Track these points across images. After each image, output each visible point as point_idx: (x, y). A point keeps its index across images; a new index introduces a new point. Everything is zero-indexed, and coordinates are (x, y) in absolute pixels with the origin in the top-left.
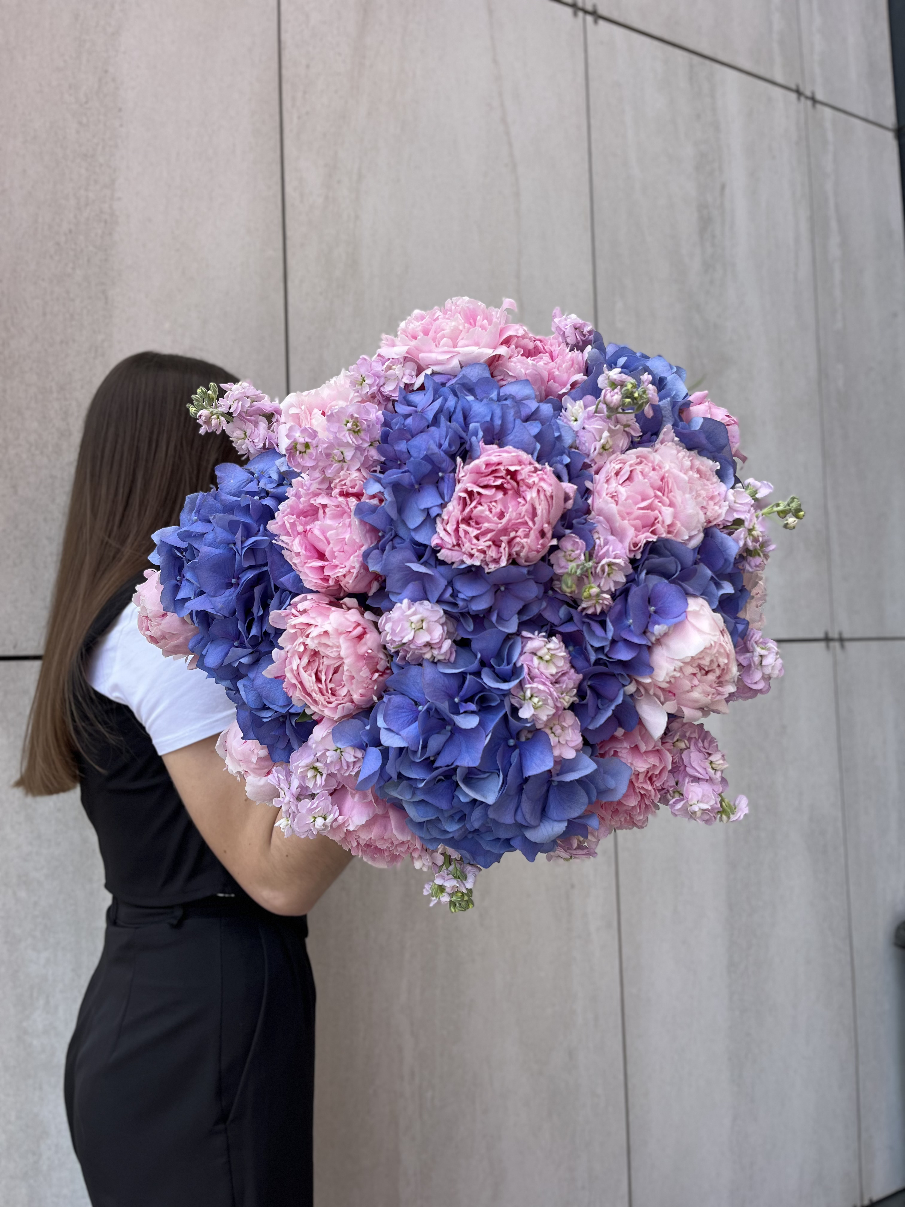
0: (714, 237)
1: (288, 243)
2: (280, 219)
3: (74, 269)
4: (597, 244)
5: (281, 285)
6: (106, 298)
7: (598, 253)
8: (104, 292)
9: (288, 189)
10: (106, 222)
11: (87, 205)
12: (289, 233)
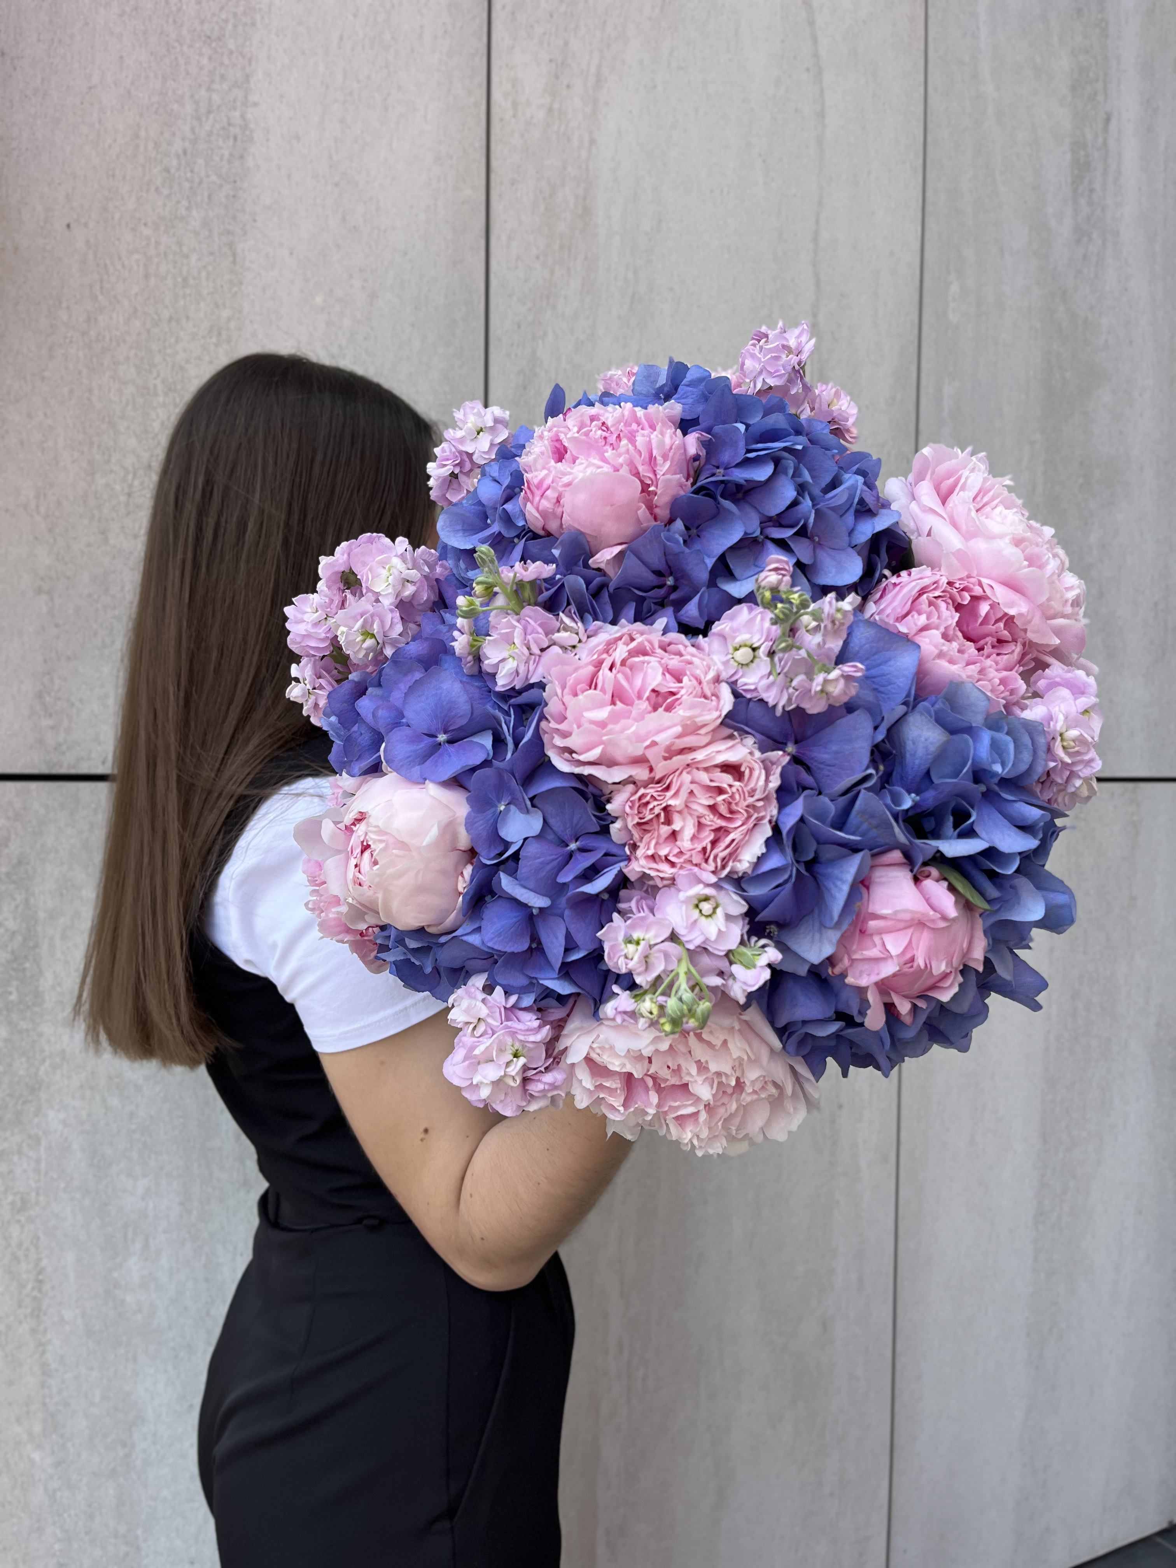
0: (1092, 191)
1: (493, 177)
2: (484, 142)
3: (188, 209)
4: (929, 194)
5: (483, 242)
6: (234, 255)
7: (929, 208)
8: (231, 245)
9: (496, 95)
10: (235, 138)
11: (209, 112)
12: (494, 163)
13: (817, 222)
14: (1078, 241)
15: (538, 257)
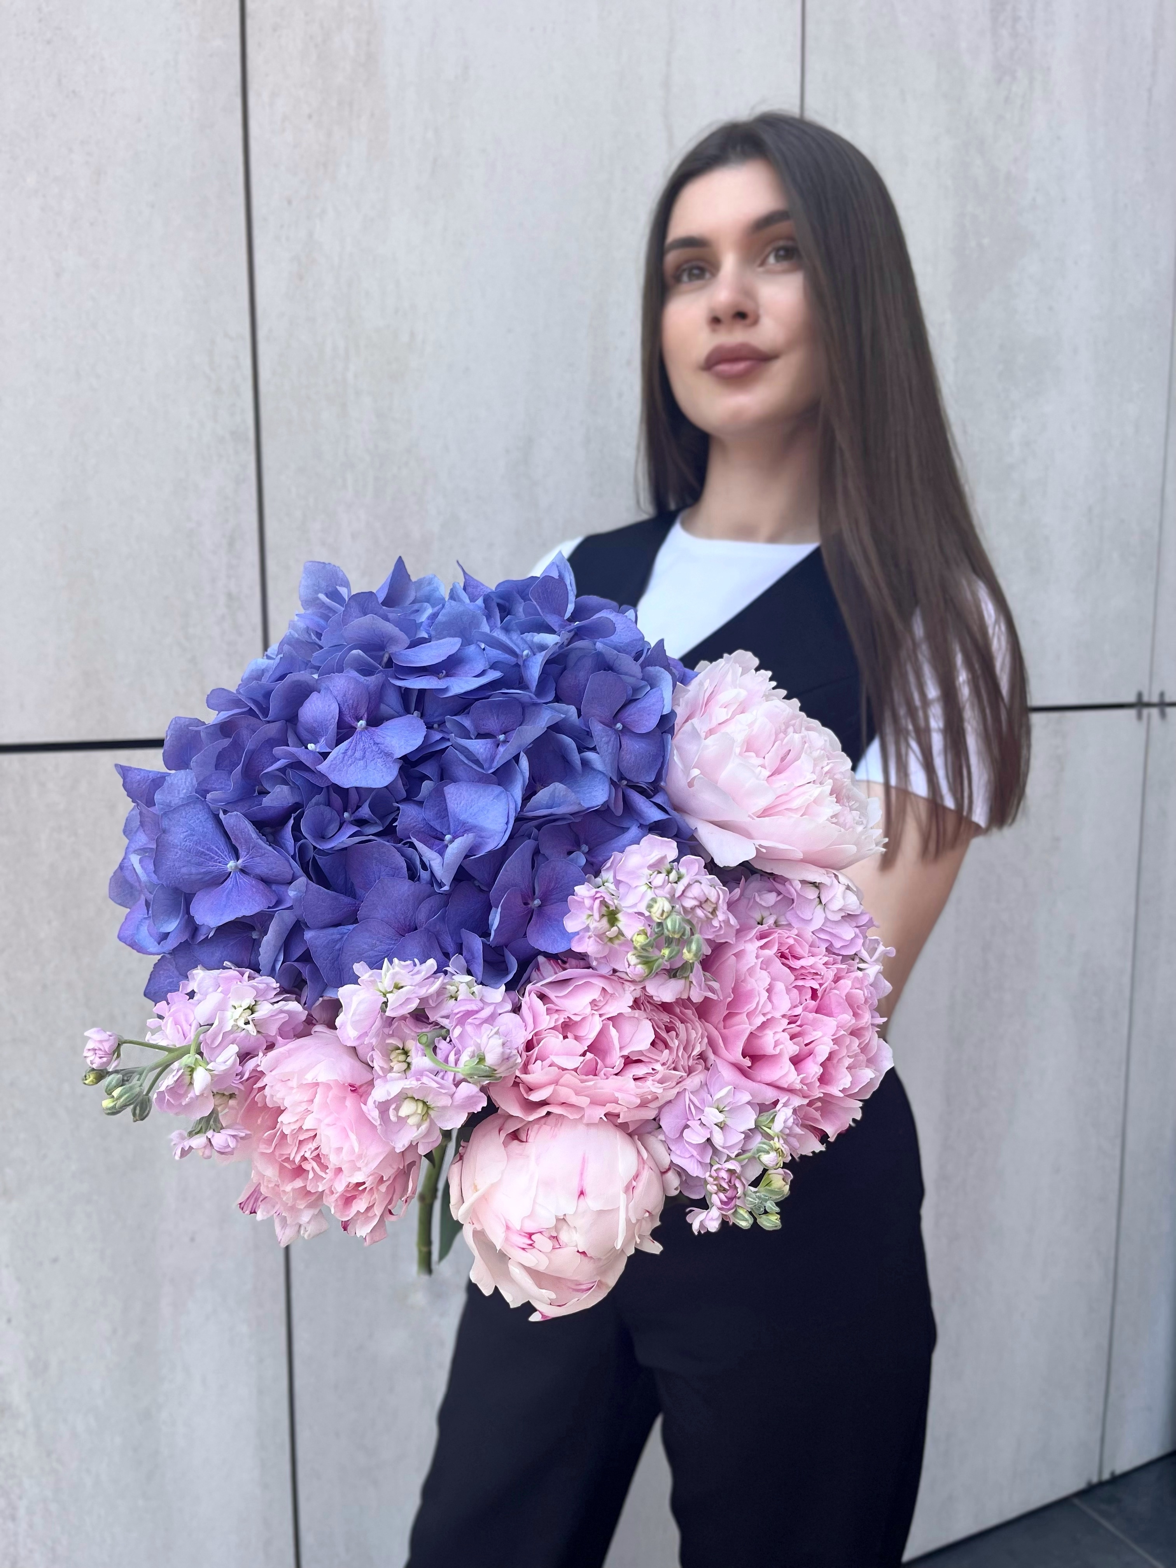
13: (669, 64)
14: (999, 81)
15: (310, 117)
